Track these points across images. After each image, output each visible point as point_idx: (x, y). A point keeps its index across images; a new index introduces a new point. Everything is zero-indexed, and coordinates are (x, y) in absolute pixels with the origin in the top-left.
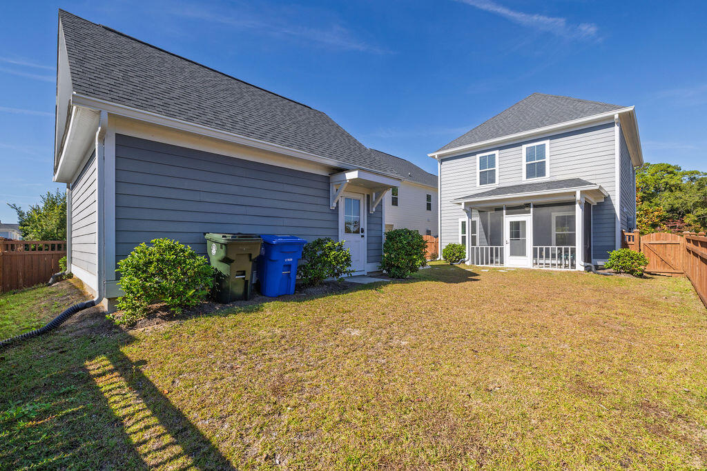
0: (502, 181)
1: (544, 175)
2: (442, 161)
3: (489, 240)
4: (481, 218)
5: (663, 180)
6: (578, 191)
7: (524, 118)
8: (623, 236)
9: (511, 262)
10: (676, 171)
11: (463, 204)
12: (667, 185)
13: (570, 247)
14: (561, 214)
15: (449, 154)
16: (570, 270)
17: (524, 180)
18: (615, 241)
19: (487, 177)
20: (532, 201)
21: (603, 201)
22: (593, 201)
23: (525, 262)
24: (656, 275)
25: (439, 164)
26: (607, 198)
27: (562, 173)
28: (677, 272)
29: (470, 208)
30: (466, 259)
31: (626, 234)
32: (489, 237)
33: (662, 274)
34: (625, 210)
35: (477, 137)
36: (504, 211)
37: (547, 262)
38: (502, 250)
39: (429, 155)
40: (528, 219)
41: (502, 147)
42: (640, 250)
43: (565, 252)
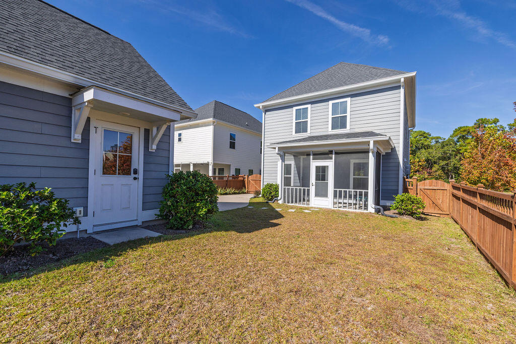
0: (312, 131)
1: (345, 127)
2: (266, 111)
3: (301, 180)
4: (295, 161)
5: (421, 142)
6: (371, 141)
7: (332, 80)
8: (404, 182)
9: (316, 202)
10: (428, 137)
11: (277, 148)
12: (422, 145)
13: (363, 191)
14: (357, 161)
15: (272, 105)
16: (363, 211)
17: (330, 131)
18: (398, 186)
19: (301, 127)
20: (334, 149)
21: (390, 151)
22: (383, 152)
23: (326, 203)
24: (428, 215)
25: (263, 114)
26: (393, 150)
27: (359, 126)
28: (444, 213)
29: (284, 152)
30: (279, 198)
31: (407, 180)
32: (301, 178)
33: (432, 215)
34: (405, 160)
35: (294, 92)
36: (311, 157)
37: (345, 201)
38: (308, 190)
39: (255, 106)
40: (330, 164)
41: (313, 102)
42: (417, 194)
43: (359, 195)
